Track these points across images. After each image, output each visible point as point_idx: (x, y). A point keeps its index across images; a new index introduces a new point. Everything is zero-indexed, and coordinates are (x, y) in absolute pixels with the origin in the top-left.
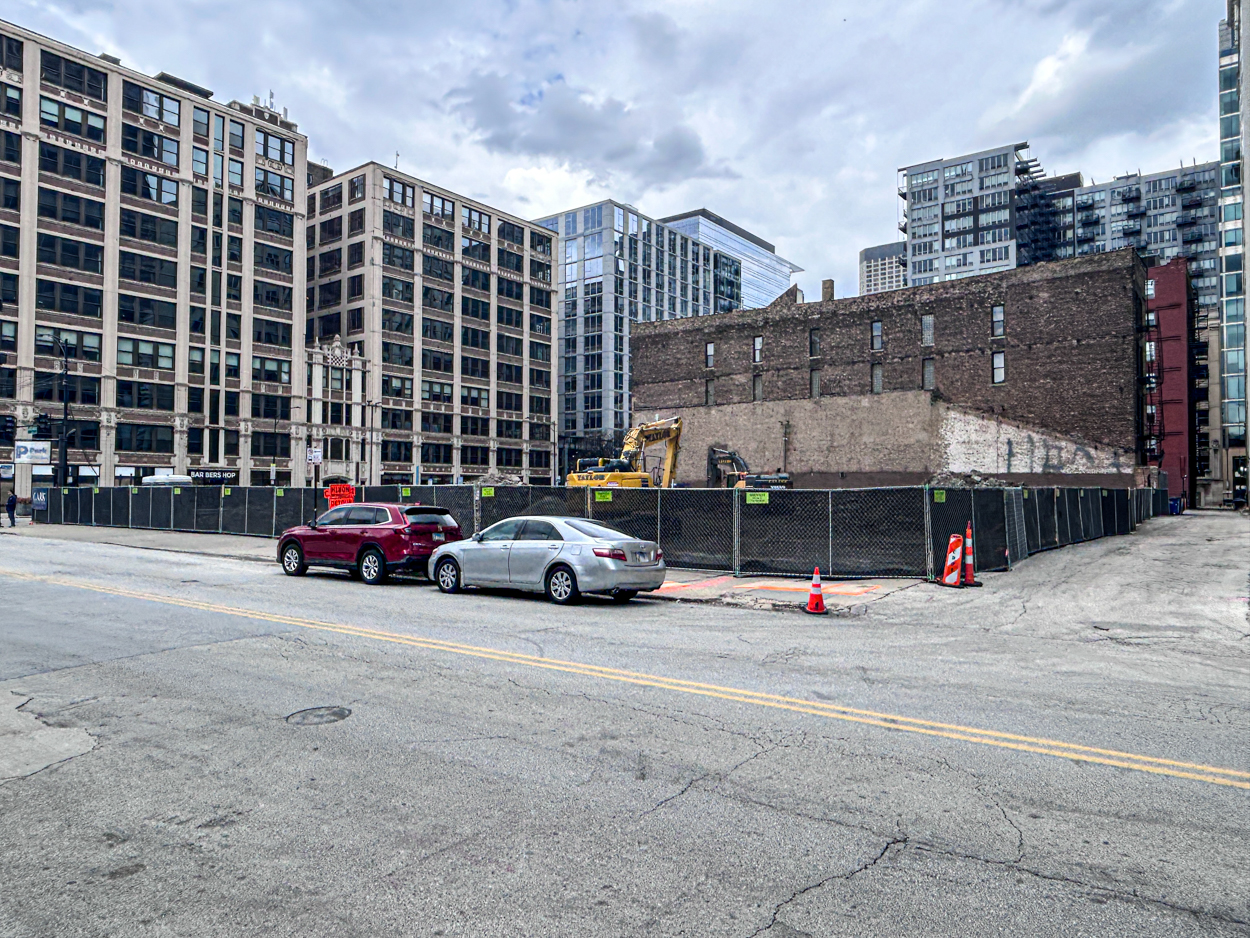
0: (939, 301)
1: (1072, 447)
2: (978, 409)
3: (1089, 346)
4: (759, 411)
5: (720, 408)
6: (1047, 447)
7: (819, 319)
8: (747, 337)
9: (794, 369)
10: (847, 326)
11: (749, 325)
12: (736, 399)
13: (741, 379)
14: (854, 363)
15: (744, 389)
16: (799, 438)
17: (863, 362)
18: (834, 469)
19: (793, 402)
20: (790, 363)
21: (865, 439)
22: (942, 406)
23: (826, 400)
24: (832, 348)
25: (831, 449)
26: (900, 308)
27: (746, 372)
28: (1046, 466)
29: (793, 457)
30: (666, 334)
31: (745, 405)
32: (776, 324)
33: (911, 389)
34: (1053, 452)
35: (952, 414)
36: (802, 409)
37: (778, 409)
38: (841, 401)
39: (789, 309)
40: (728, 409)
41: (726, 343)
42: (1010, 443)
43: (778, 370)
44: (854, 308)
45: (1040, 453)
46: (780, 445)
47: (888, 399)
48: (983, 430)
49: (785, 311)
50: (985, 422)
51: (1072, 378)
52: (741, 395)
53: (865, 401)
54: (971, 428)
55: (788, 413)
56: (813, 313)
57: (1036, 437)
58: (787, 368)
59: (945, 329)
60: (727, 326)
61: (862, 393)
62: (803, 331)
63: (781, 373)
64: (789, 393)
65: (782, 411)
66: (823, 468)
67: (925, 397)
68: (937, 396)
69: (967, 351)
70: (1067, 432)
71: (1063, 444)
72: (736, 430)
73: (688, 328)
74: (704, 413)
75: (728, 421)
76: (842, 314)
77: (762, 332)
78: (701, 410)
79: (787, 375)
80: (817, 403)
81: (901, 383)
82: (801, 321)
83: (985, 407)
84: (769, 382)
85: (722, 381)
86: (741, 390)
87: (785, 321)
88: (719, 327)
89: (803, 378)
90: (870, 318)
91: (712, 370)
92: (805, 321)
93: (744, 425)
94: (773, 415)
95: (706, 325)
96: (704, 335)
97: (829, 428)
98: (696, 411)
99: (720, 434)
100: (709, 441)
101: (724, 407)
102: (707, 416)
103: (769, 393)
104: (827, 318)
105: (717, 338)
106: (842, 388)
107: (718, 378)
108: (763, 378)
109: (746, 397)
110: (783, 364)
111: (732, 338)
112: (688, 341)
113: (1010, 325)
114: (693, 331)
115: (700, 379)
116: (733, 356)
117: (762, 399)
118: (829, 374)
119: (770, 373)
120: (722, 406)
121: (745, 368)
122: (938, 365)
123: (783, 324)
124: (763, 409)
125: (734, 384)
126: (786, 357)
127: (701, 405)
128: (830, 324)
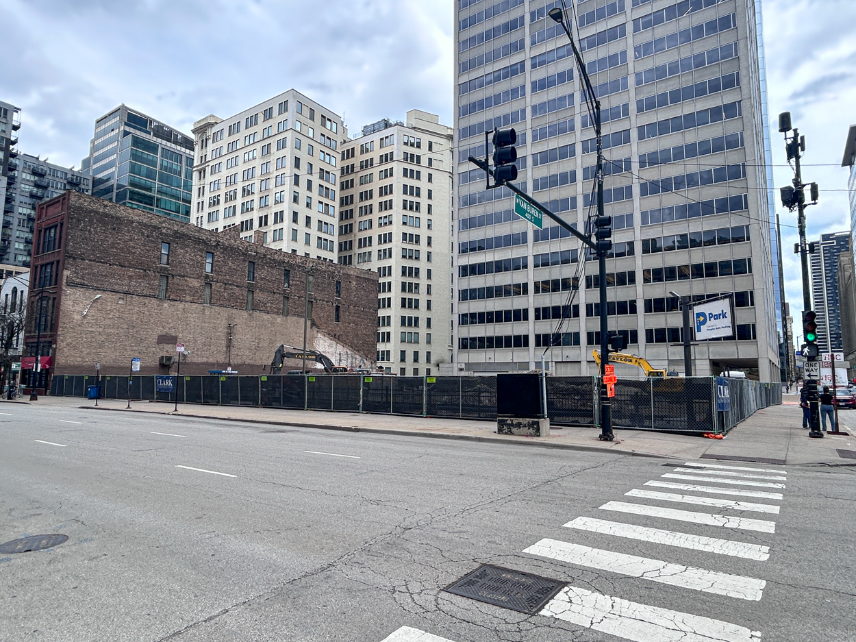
1: (360, 358)
2: (329, 334)
3: (366, 312)
4: (207, 312)
5: (172, 303)
6: (352, 357)
7: (254, 256)
8: (201, 250)
9: (237, 286)
10: (271, 267)
11: (203, 240)
12: (188, 298)
13: (196, 283)
14: (274, 293)
15: (197, 292)
16: (238, 338)
17: (279, 294)
18: (258, 363)
19: (234, 311)
20: (234, 282)
21: (278, 344)
22: (315, 329)
23: (256, 314)
24: (262, 279)
25: (258, 348)
26: (299, 267)
27: (198, 278)
29: (234, 352)
30: (118, 218)
31: (196, 305)
32: (225, 249)
33: (302, 317)
34: (354, 360)
35: (319, 335)
36: (241, 317)
37: (224, 313)
38: (266, 316)
39: (235, 241)
40: (181, 306)
41: (182, 249)
42: (340, 354)
43: (226, 284)
44: (276, 257)
45: (349, 361)
46: (224, 342)
47: (292, 319)
48: (330, 346)
49: (233, 241)
50: (332, 342)
51: (361, 325)
52: (194, 296)
53: (279, 319)
54: (326, 344)
55: (230, 318)
56: (251, 251)
57: (349, 352)
58: (231, 284)
59: (318, 286)
60: (184, 235)
61: (277, 313)
62: (244, 261)
63: (227, 286)
64: (232, 303)
65: (226, 315)
66: (252, 362)
67: (309, 323)
68: (314, 324)
69: (327, 302)
70: (358, 351)
71: (357, 356)
72: (187, 325)
73: (144, 221)
74: (155, 304)
75: (180, 316)
76: (269, 258)
77: (214, 250)
78: (154, 301)
79: (232, 289)
80: (250, 315)
81: (297, 312)
82: (243, 253)
83: (332, 334)
84: (218, 291)
85: (177, 280)
86: (194, 292)
87: (232, 248)
88: (177, 232)
89: (242, 295)
90: (285, 267)
91: (167, 268)
92: (246, 254)
93: (194, 321)
94: (219, 317)
95: (164, 225)
96: (161, 234)
97: (257, 334)
98: (147, 300)
99: (171, 325)
100: (159, 331)
101: (176, 303)
102: (159, 308)
103: (217, 300)
104: (260, 258)
105: (174, 241)
106: (266, 307)
107: (173, 276)
108: (213, 287)
109: (198, 299)
110: (229, 280)
111: (187, 246)
112: (143, 234)
113: (343, 293)
114: (149, 226)
115: (154, 272)
116: (188, 262)
117: (211, 303)
118: (259, 296)
119: (218, 284)
120: (175, 302)
121: (198, 274)
122: (314, 306)
123: (231, 250)
124: (211, 312)
125: (187, 286)
126: (231, 276)
127: (154, 297)
128: (262, 262)
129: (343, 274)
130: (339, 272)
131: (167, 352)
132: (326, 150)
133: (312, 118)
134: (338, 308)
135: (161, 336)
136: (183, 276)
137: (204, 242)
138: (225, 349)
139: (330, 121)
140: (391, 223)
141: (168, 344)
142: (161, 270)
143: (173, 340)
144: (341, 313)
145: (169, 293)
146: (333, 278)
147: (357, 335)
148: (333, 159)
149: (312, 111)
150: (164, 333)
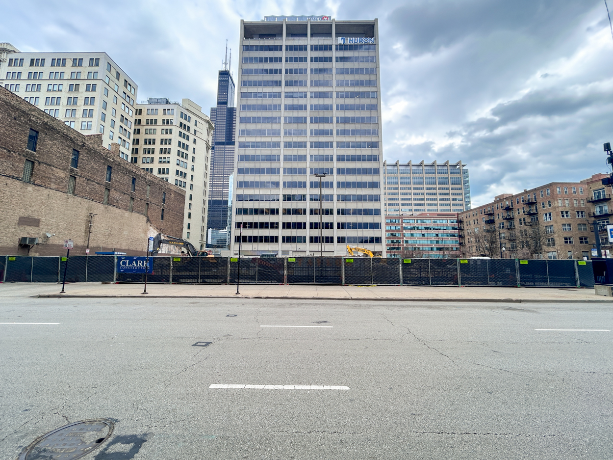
0: (152, 181)
2: (157, 228)
4: (70, 201)
5: (37, 188)
7: (112, 162)
9: (97, 183)
10: (123, 173)
11: (71, 138)
12: (53, 186)
13: (61, 174)
14: (125, 194)
15: (62, 182)
16: (96, 226)
17: (128, 195)
18: (110, 246)
19: (94, 203)
20: (95, 179)
21: (124, 233)
22: (149, 224)
23: (111, 208)
24: (116, 181)
25: (110, 235)
26: (142, 177)
27: (65, 170)
28: (168, 251)
29: (92, 237)
31: (60, 193)
32: (89, 150)
33: (141, 214)
35: (151, 228)
36: (99, 208)
37: (86, 203)
38: (117, 211)
39: (98, 146)
40: (46, 192)
41: (51, 140)
43: (88, 180)
44: (127, 167)
46: (83, 228)
47: (135, 215)
49: (96, 146)
51: (175, 224)
52: (59, 185)
53: (127, 214)
55: (89, 208)
56: (110, 157)
58: (93, 181)
59: (153, 194)
60: (53, 128)
61: (126, 209)
62: (104, 164)
63: (89, 182)
64: (92, 196)
65: (87, 206)
66: (105, 246)
67: (145, 219)
68: (148, 220)
69: (157, 205)
72: (50, 210)
73: (12, 103)
74: (18, 186)
75: (43, 201)
76: (122, 167)
77: (80, 149)
78: (17, 182)
79: (93, 185)
80: (106, 208)
81: (139, 210)
82: (104, 158)
83: (159, 228)
84: (81, 184)
85: (43, 167)
86: (59, 181)
87: (95, 152)
88: (46, 124)
89: (101, 191)
90: (133, 175)
91: (33, 154)
92: (106, 159)
93: (58, 208)
94: (80, 207)
95: (33, 113)
96: (30, 120)
97: (110, 224)
98: (10, 181)
99: (34, 209)
100: (22, 213)
101: (41, 189)
102: (23, 190)
103: (80, 192)
104: (116, 164)
105: (43, 132)
106: (119, 204)
107: (39, 163)
108: (77, 180)
109: (63, 188)
110: (91, 177)
111: (56, 139)
112: (9, 115)
113: (166, 201)
114: (18, 109)
115: (20, 155)
116: (55, 153)
117: (74, 193)
118: (114, 194)
119: (82, 179)
120: (40, 187)
121: (63, 166)
122: (149, 207)
123: (94, 153)
124: (74, 201)
125: (53, 175)
126: (93, 174)
127: (17, 179)
128: (117, 168)
129: (168, 188)
130: (165, 186)
131: (28, 233)
132: (127, 104)
133: (118, 78)
134: (163, 210)
135: (23, 217)
136: (50, 165)
137: (71, 139)
138: (83, 234)
139: (130, 85)
140: (168, 162)
141: (30, 226)
142: (27, 154)
143: (35, 223)
144: (165, 214)
145: (34, 178)
146: (162, 190)
147: (172, 230)
148: (130, 112)
149: (118, 74)
150: (26, 215)
